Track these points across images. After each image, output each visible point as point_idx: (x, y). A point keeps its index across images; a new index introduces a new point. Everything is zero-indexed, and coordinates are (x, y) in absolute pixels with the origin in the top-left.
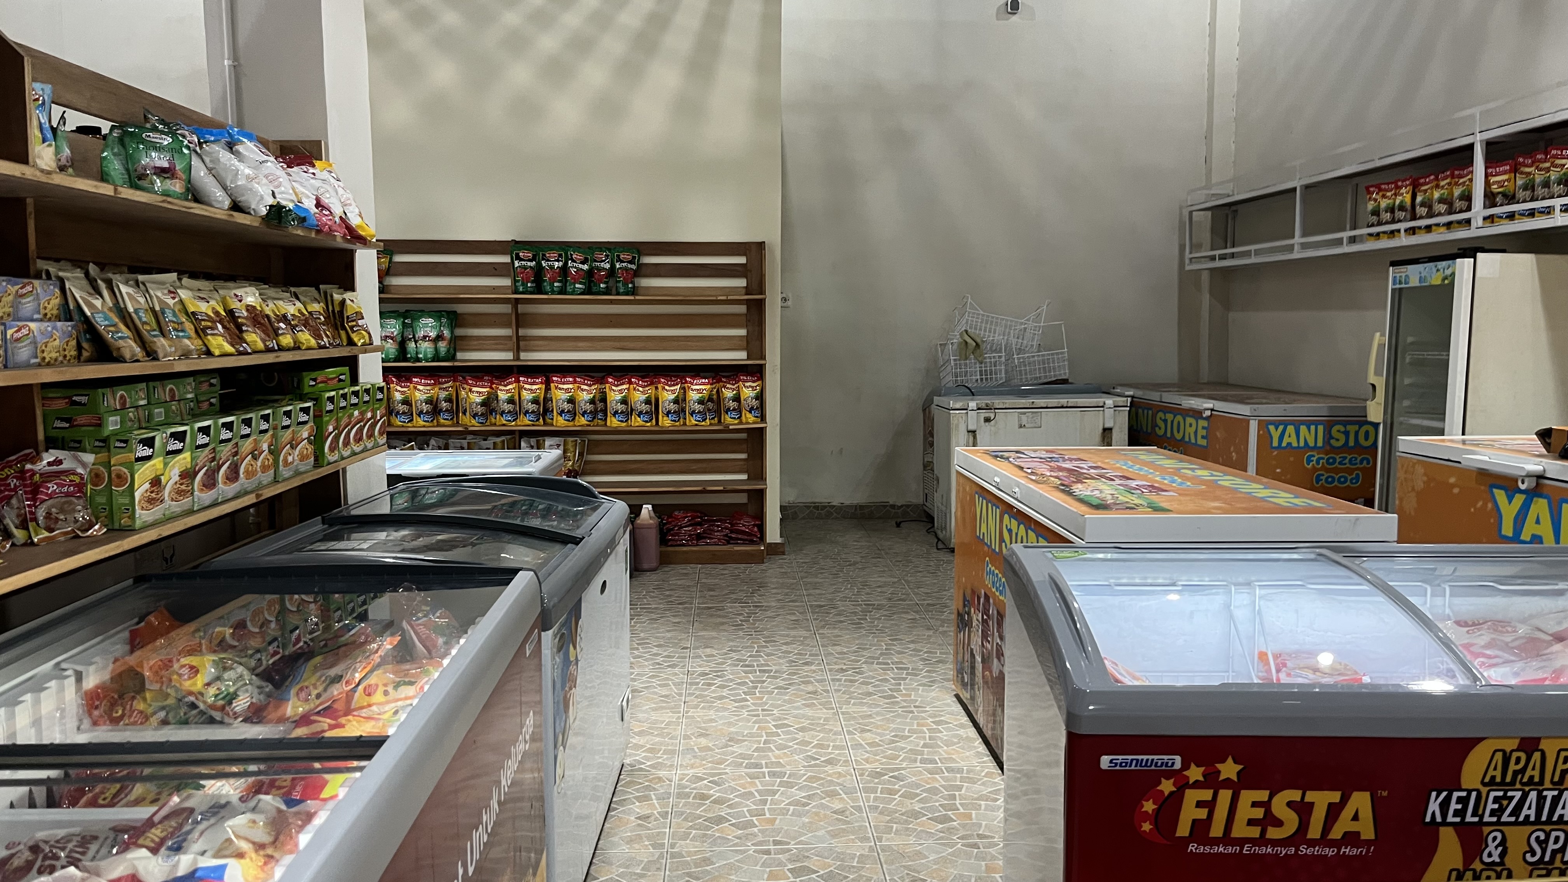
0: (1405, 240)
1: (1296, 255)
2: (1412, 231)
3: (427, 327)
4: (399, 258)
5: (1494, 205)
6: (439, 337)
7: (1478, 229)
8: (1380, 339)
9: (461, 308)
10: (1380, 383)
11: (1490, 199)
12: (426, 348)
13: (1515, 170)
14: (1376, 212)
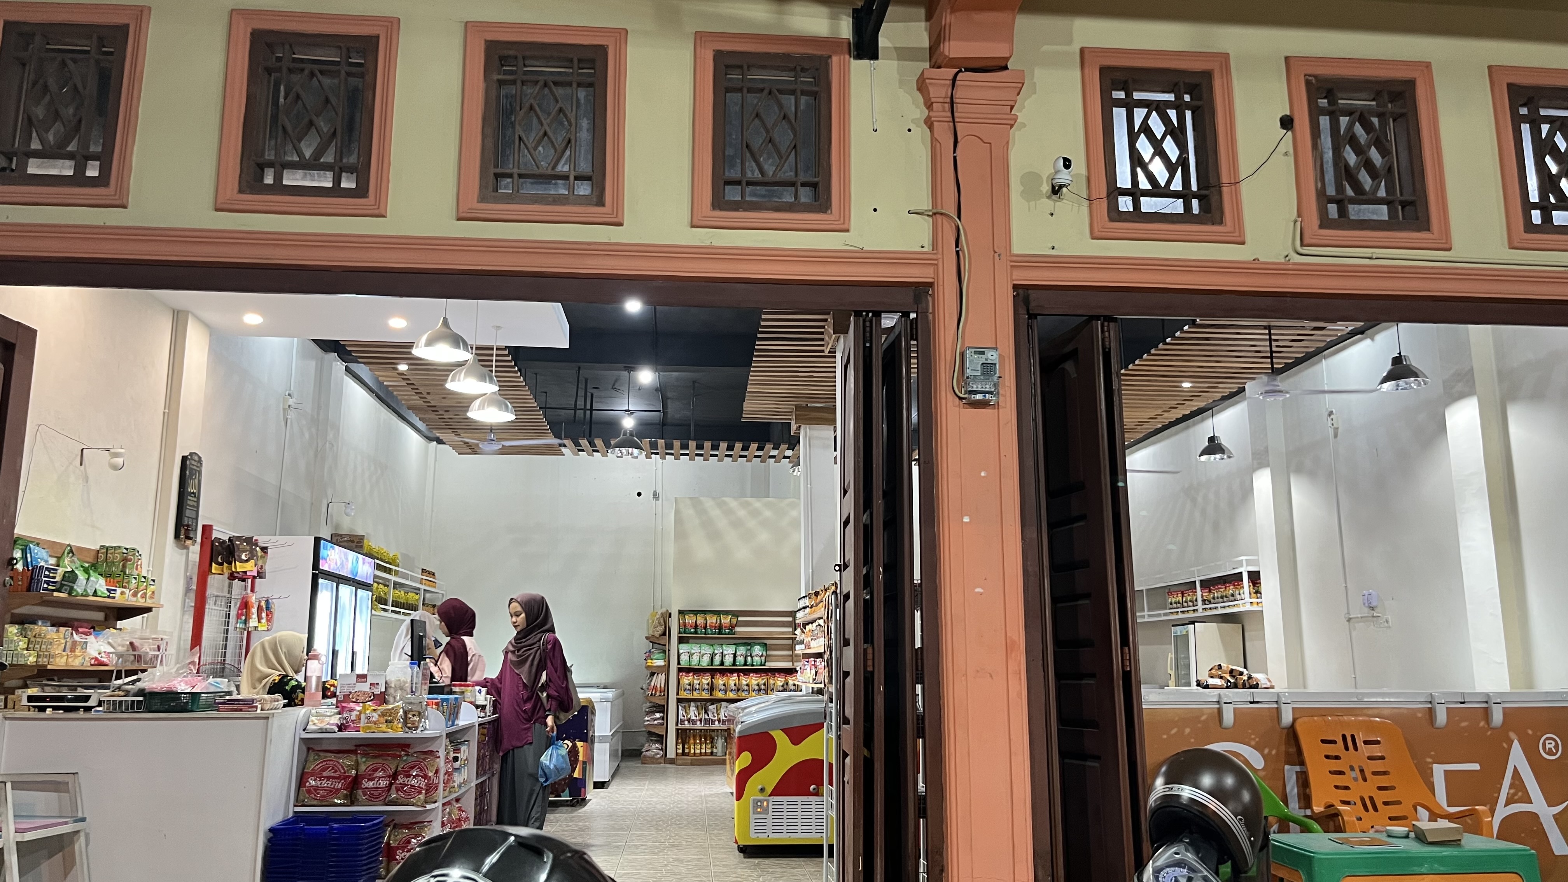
0: (1181, 616)
1: (1146, 620)
2: (1183, 612)
3: (757, 650)
4: (740, 619)
5: (1205, 604)
6: (762, 655)
7: (1201, 613)
8: (1171, 656)
9: (768, 642)
10: (1173, 673)
11: (1204, 601)
12: (757, 660)
13: (1210, 591)
14: (1171, 604)
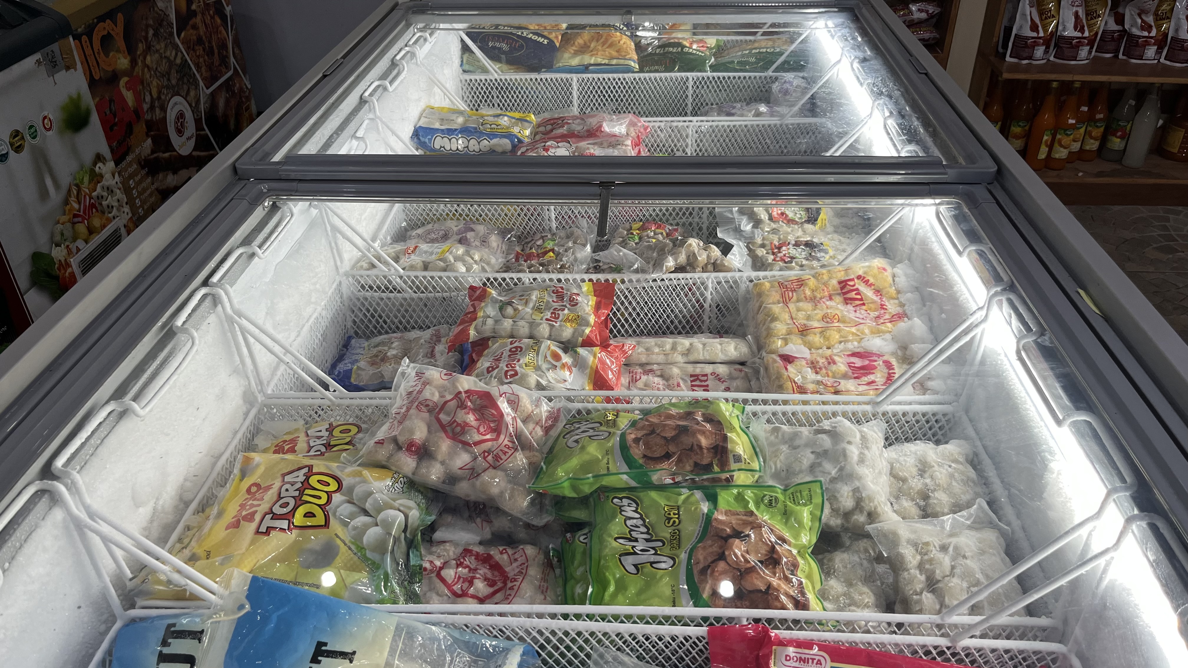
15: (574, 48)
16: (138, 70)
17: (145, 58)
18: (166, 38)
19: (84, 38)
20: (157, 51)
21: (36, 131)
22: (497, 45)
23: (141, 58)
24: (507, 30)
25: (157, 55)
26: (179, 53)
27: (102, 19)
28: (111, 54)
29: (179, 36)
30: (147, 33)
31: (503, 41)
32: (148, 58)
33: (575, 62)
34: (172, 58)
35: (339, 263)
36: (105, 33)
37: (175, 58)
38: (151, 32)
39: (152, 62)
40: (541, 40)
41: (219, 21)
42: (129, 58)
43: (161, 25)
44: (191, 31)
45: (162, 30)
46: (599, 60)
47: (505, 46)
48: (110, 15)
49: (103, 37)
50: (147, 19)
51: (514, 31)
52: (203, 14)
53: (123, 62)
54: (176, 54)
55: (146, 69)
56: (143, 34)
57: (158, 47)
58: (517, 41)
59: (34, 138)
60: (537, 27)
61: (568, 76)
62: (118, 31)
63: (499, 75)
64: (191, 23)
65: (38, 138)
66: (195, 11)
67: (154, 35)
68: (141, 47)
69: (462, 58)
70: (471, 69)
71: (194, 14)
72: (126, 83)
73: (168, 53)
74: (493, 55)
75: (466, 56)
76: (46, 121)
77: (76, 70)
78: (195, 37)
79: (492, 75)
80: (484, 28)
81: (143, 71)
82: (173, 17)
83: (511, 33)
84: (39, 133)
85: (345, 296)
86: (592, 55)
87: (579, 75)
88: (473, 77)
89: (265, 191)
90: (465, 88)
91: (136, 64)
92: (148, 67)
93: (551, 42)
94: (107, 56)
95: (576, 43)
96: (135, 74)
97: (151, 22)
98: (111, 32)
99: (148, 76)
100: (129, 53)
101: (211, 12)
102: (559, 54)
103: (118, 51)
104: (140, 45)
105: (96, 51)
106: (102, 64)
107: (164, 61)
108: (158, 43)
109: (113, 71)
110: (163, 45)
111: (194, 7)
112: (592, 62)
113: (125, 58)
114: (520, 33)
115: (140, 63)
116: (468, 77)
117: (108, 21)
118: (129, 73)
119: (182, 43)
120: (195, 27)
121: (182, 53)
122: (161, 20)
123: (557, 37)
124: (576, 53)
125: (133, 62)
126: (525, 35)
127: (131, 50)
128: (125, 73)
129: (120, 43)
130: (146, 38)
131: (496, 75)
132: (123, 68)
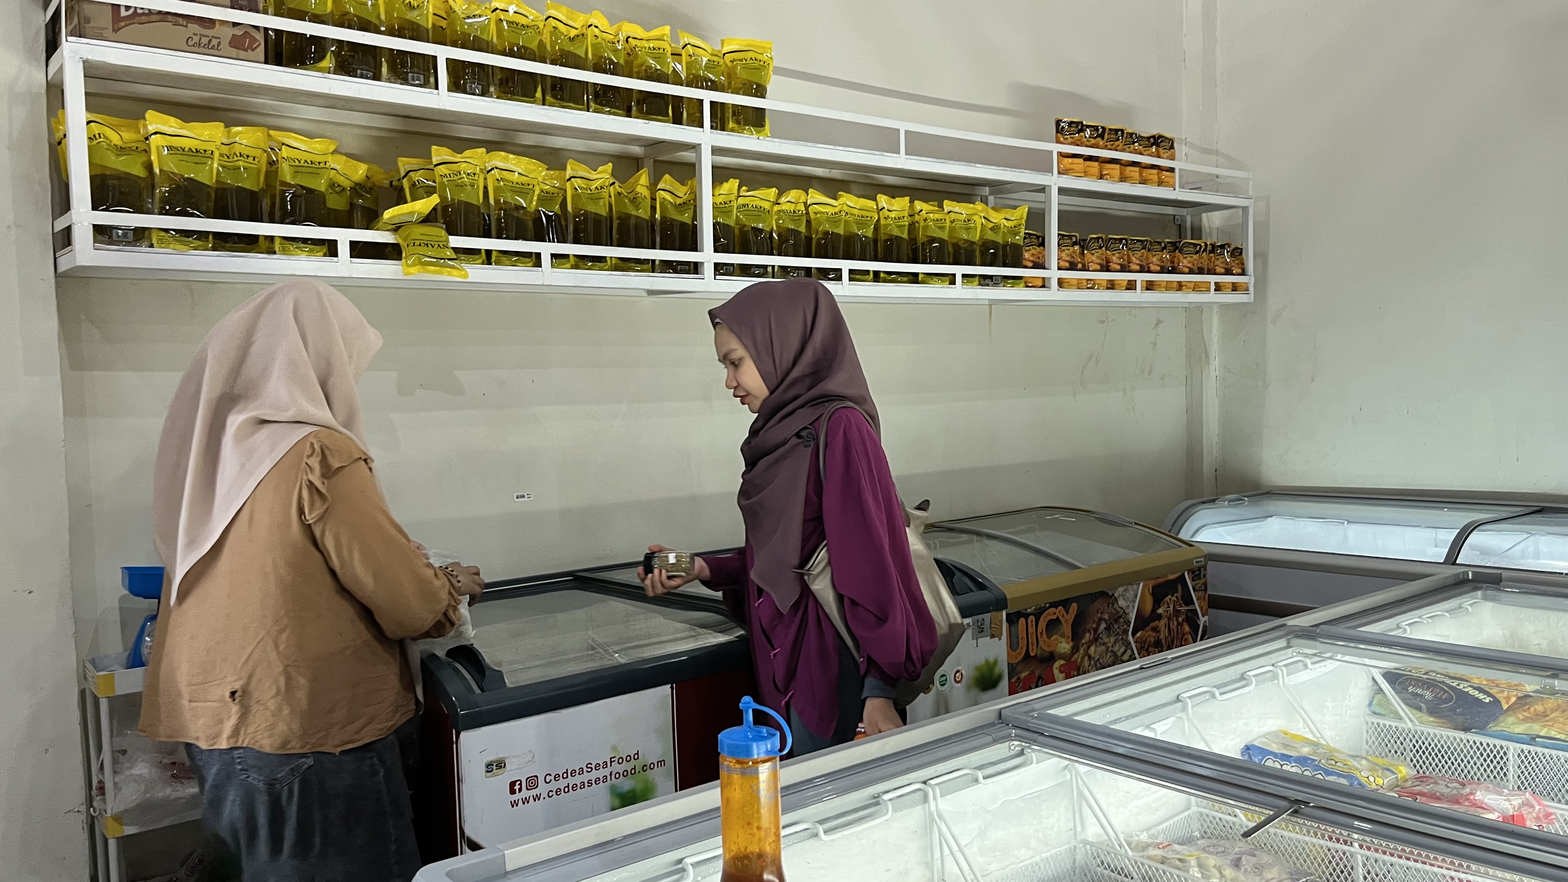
15: (1526, 714)
16: (1077, 657)
17: (1089, 647)
18: (1118, 634)
19: (1032, 618)
20: (1104, 644)
21: (946, 680)
22: (1419, 691)
23: (1085, 646)
24: (1439, 678)
25: (1103, 648)
26: (1129, 652)
27: (1054, 605)
28: (1054, 637)
29: (1133, 635)
30: (1099, 625)
31: (1428, 689)
32: (1093, 648)
33: (1520, 729)
34: (1119, 654)
35: (1079, 829)
36: (1055, 617)
37: (1123, 654)
38: (1103, 626)
39: (1095, 653)
40: (1481, 696)
41: (1187, 628)
42: (1071, 644)
43: (1116, 621)
44: (1150, 633)
45: (1116, 626)
46: (1553, 734)
47: (1428, 695)
48: (1065, 603)
49: (1050, 621)
50: (1102, 613)
51: (1448, 681)
52: (1169, 619)
53: (1065, 646)
54: (1125, 651)
55: (1086, 658)
56: (1094, 626)
57: (1106, 640)
58: (1446, 692)
59: (943, 685)
60: (1485, 682)
61: (1504, 743)
62: (1067, 618)
63: (1414, 725)
64: (1152, 624)
65: (946, 686)
66: (1160, 615)
67: (1106, 629)
68: (1088, 637)
69: (1373, 698)
70: (1382, 712)
71: (1160, 617)
72: (1061, 666)
73: (1116, 648)
74: (1413, 703)
75: (1378, 697)
76: (958, 674)
77: (1000, 639)
78: (1152, 639)
79: (1406, 723)
80: (1410, 671)
81: (1083, 658)
82: (1133, 617)
83: (1443, 683)
84: (948, 682)
85: (1077, 862)
86: (1544, 726)
87: (1518, 745)
88: (1381, 722)
89: (1013, 735)
90: (1370, 732)
91: (1078, 650)
92: (1090, 657)
93: (1496, 702)
94: (1049, 637)
95: (1532, 709)
96: (1073, 659)
97: (1106, 617)
98: (1060, 618)
99: (1086, 664)
100: (1073, 640)
101: (1180, 619)
102: (1501, 718)
103: (1063, 636)
104: (1087, 635)
105: (1039, 631)
106: (1041, 643)
107: (1109, 654)
108: (1109, 636)
109: (1051, 652)
110: (1112, 639)
111: (1160, 611)
112: (1542, 734)
113: (1068, 643)
114: (1454, 685)
115: (1082, 651)
116: (1376, 720)
117: (1060, 608)
118: (1067, 657)
119: (1136, 642)
120: (1156, 630)
121: (1133, 651)
122: (1119, 617)
123: (1508, 699)
124: (1525, 720)
125: (1075, 649)
126: (1461, 687)
127: (1076, 637)
128: (1062, 657)
129: (1067, 629)
130: (1096, 630)
131: (1410, 725)
132: (1063, 651)
